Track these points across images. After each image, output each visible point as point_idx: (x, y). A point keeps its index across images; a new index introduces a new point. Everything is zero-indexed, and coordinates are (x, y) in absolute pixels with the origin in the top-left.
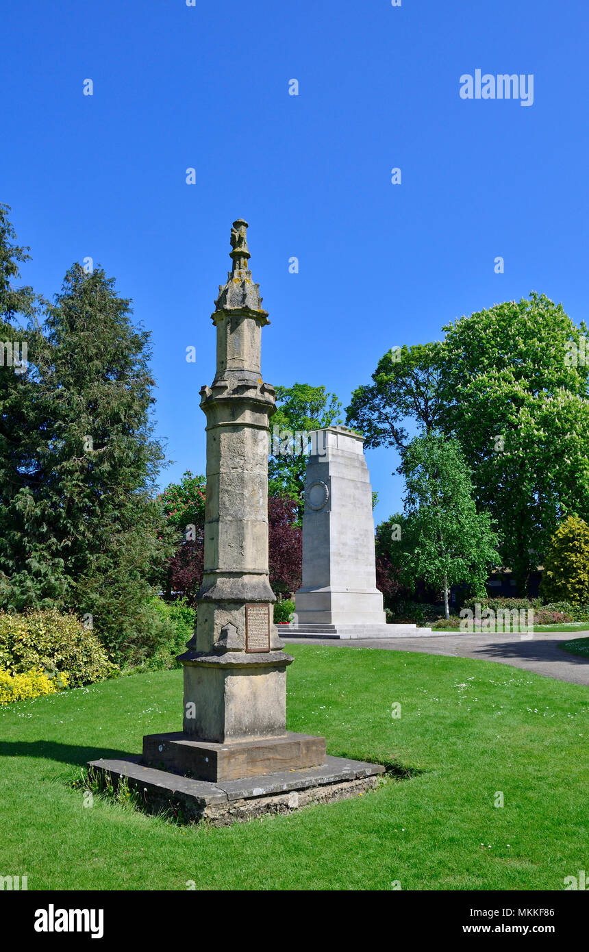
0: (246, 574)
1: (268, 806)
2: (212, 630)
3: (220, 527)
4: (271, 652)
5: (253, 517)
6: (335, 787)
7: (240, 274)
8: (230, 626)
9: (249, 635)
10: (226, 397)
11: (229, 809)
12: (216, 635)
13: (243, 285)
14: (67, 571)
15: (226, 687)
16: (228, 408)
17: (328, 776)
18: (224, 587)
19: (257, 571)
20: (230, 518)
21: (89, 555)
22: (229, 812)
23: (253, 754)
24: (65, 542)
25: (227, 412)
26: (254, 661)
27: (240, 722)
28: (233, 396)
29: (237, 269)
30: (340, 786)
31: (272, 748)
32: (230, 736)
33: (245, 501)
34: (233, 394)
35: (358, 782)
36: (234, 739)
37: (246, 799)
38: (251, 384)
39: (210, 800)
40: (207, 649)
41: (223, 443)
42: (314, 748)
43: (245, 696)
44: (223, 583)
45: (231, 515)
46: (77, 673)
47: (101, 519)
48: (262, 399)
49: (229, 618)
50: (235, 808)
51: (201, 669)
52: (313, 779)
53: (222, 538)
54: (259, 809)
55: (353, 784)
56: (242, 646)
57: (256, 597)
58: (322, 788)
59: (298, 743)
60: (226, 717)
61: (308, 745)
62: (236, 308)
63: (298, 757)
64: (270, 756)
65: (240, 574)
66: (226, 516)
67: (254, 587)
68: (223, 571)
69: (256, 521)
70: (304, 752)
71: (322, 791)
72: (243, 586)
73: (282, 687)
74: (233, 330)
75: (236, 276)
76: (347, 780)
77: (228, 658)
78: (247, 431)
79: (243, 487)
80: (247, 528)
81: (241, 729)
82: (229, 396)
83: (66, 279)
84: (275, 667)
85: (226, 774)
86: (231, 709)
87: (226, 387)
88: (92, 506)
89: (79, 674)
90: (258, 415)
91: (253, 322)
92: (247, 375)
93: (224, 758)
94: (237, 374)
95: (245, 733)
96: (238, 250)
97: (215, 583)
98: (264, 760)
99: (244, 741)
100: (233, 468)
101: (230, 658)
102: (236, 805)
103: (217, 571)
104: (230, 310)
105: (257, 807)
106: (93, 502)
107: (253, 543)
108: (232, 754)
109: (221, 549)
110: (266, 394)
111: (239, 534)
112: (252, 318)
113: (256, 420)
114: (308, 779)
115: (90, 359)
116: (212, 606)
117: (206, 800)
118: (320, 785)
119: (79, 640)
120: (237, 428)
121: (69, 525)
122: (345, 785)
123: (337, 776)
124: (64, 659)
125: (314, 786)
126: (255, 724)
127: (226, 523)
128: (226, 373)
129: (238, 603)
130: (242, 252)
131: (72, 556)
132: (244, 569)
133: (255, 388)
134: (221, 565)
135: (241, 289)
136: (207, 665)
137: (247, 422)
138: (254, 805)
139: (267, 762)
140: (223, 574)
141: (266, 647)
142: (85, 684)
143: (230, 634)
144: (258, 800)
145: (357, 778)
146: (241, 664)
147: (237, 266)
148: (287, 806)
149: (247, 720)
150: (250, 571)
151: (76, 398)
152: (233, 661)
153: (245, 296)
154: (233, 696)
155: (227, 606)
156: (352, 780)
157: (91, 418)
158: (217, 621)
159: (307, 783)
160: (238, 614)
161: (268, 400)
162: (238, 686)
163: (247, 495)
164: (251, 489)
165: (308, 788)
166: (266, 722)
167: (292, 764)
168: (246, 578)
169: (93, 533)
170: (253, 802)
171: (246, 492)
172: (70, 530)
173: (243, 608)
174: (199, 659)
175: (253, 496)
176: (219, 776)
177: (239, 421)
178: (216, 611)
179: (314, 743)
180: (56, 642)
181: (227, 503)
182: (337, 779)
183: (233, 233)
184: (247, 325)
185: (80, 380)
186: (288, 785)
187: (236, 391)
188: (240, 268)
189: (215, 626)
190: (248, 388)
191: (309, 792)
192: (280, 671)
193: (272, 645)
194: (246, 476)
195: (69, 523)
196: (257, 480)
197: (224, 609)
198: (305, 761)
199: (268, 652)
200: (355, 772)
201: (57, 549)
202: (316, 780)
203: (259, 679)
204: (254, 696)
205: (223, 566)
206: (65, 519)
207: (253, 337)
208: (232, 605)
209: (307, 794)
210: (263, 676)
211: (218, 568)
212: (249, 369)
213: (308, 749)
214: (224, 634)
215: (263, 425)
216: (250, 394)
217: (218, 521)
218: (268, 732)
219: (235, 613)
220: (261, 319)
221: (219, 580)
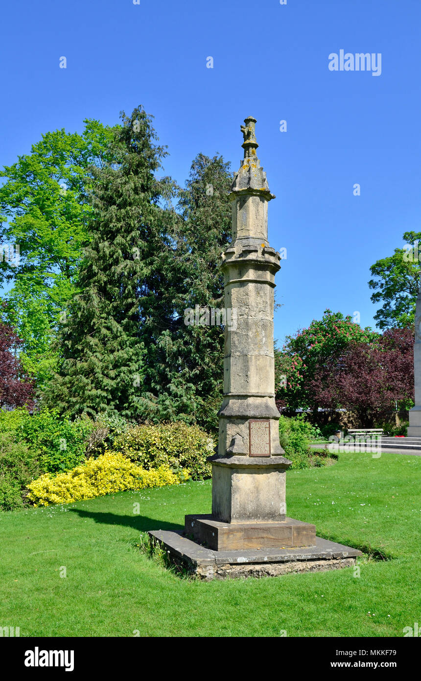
0: (250, 396)
1: (251, 572)
2: (226, 438)
3: (231, 361)
4: (272, 457)
5: (256, 353)
6: (313, 564)
7: (248, 161)
8: (238, 437)
9: (252, 443)
10: (234, 260)
11: (217, 571)
12: (228, 443)
13: (249, 171)
14: (198, 393)
15: (232, 482)
16: (236, 269)
17: (306, 554)
18: (234, 407)
19: (259, 394)
20: (238, 354)
21: (213, 381)
22: (217, 572)
23: (249, 533)
24: (195, 371)
25: (236, 271)
26: (255, 463)
27: (244, 509)
28: (239, 259)
29: (247, 158)
30: (318, 563)
31: (267, 530)
32: (236, 518)
33: (249, 340)
34: (239, 257)
35: (335, 561)
36: (239, 521)
37: (231, 564)
38: (252, 248)
39: (201, 562)
40: (223, 454)
41: (233, 297)
42: (305, 533)
43: (249, 489)
44: (233, 403)
45: (239, 351)
46: (199, 470)
47: (221, 353)
48: (262, 259)
49: (238, 430)
50: (222, 570)
51: (220, 467)
52: (292, 555)
53: (233, 369)
54: (243, 573)
55: (331, 562)
56: (245, 452)
57: (257, 414)
58: (301, 563)
59: (290, 528)
60: (232, 504)
61: (299, 530)
62: (243, 189)
63: (289, 539)
64: (265, 535)
65: (245, 397)
66: (236, 352)
67: (257, 407)
68: (234, 394)
69: (259, 355)
70: (295, 535)
71: (300, 566)
72: (247, 406)
73: (282, 484)
74: (241, 207)
75: (245, 163)
76: (325, 559)
77: (234, 460)
78: (251, 286)
79: (248, 330)
80: (251, 361)
81: (245, 514)
82: (236, 260)
83: (193, 167)
84: (275, 468)
85: (225, 545)
86: (237, 499)
87: (234, 253)
88: (214, 343)
89: (200, 471)
90: (260, 272)
91: (258, 199)
92: (251, 242)
93: (224, 534)
94: (244, 241)
95: (249, 517)
96: (247, 142)
97: (228, 403)
98: (259, 538)
99: (248, 523)
100: (241, 315)
101: (235, 460)
102: (223, 568)
103: (230, 394)
104: (238, 192)
105: (241, 571)
106: (215, 340)
107: (257, 372)
108: (230, 532)
109: (232, 378)
110: (267, 256)
111: (245, 366)
112: (256, 195)
113: (258, 277)
114: (288, 554)
115: (209, 229)
116: (226, 421)
117: (198, 562)
118: (298, 560)
119: (200, 446)
120: (243, 283)
121: (197, 358)
122: (322, 562)
123: (314, 555)
124: (186, 459)
125: (293, 561)
126: (257, 510)
127: (236, 358)
128: (237, 241)
129: (243, 418)
130: (250, 143)
131: (201, 382)
132: (249, 392)
133: (256, 251)
134: (232, 390)
135: (248, 173)
136: (222, 465)
137: (250, 278)
138: (238, 569)
139: (262, 540)
140: (234, 397)
141: (267, 453)
142: (205, 479)
143: (236, 442)
144: (243, 566)
145: (334, 559)
146: (243, 465)
147: (247, 155)
148: (268, 573)
149: (250, 507)
150: (254, 394)
151: (198, 260)
152: (237, 463)
153: (250, 179)
154: (238, 489)
155: (236, 421)
156: (329, 560)
157: (211, 275)
158: (229, 432)
159: (286, 558)
160: (243, 427)
161: (267, 260)
162: (243, 482)
163: (251, 336)
164: (254, 331)
165: (287, 561)
166: (267, 510)
167: (284, 543)
168: (250, 400)
169: (216, 364)
170: (238, 568)
171: (250, 333)
172: (198, 362)
173: (247, 423)
174: (217, 461)
175: (256, 336)
176: (219, 546)
177: (244, 278)
178: (228, 425)
179: (304, 529)
180: (180, 446)
181: (237, 342)
182: (315, 557)
183: (243, 129)
184: (251, 201)
185: (202, 246)
186: (268, 558)
187: (241, 255)
188: (249, 157)
189: (228, 436)
190: (250, 252)
191: (288, 564)
192: (280, 472)
193: (272, 451)
194: (250, 321)
195: (197, 356)
196: (261, 323)
197: (233, 423)
198: (295, 542)
199: (269, 457)
200: (332, 553)
201: (189, 376)
202: (295, 556)
203: (261, 478)
204: (257, 490)
205: (234, 391)
206: (195, 353)
207: (258, 210)
208: (240, 421)
209: (287, 566)
210: (265, 475)
211: (230, 392)
212: (254, 236)
213: (298, 533)
214: (233, 442)
215: (265, 280)
216: (252, 256)
217: (230, 356)
218: (269, 518)
219: (241, 426)
220: (265, 196)
221: (231, 401)
